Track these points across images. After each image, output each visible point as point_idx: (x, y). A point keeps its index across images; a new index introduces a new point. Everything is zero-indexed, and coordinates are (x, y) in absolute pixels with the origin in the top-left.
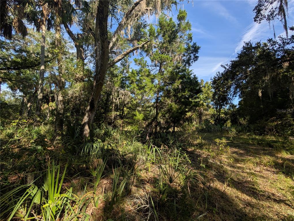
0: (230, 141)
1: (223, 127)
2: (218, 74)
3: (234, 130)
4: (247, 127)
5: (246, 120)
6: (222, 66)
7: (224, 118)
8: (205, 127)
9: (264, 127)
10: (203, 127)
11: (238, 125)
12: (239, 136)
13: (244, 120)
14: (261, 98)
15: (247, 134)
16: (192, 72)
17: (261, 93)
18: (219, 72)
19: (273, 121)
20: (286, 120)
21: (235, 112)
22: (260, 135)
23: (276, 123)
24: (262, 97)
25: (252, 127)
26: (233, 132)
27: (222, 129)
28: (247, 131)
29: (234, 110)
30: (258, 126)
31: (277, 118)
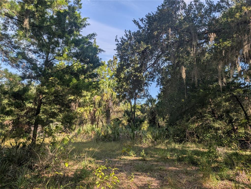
0: (140, 158)
1: (135, 132)
2: (128, 33)
3: (150, 136)
4: (166, 131)
5: (165, 120)
6: (135, 21)
7: (139, 118)
8: (110, 132)
9: (184, 131)
10: (108, 132)
11: (155, 128)
12: (155, 145)
13: (163, 120)
14: (185, 82)
15: (166, 141)
16: (87, 23)
17: (185, 74)
18: (130, 32)
19: (193, 122)
20: (206, 120)
21: (154, 109)
22: (180, 142)
23: (196, 125)
24: (186, 80)
25: (171, 130)
26: (148, 139)
27: (134, 134)
28: (166, 137)
29: (152, 106)
30: (178, 129)
31: (198, 118)
